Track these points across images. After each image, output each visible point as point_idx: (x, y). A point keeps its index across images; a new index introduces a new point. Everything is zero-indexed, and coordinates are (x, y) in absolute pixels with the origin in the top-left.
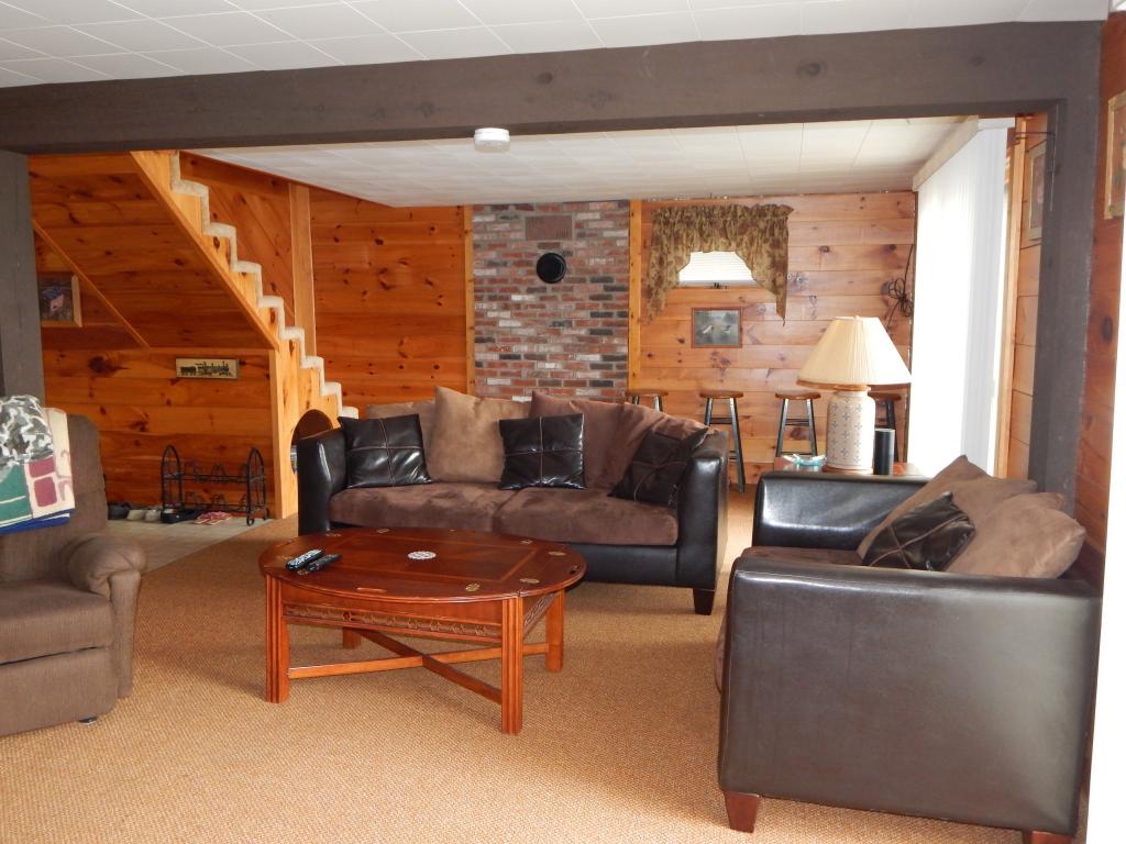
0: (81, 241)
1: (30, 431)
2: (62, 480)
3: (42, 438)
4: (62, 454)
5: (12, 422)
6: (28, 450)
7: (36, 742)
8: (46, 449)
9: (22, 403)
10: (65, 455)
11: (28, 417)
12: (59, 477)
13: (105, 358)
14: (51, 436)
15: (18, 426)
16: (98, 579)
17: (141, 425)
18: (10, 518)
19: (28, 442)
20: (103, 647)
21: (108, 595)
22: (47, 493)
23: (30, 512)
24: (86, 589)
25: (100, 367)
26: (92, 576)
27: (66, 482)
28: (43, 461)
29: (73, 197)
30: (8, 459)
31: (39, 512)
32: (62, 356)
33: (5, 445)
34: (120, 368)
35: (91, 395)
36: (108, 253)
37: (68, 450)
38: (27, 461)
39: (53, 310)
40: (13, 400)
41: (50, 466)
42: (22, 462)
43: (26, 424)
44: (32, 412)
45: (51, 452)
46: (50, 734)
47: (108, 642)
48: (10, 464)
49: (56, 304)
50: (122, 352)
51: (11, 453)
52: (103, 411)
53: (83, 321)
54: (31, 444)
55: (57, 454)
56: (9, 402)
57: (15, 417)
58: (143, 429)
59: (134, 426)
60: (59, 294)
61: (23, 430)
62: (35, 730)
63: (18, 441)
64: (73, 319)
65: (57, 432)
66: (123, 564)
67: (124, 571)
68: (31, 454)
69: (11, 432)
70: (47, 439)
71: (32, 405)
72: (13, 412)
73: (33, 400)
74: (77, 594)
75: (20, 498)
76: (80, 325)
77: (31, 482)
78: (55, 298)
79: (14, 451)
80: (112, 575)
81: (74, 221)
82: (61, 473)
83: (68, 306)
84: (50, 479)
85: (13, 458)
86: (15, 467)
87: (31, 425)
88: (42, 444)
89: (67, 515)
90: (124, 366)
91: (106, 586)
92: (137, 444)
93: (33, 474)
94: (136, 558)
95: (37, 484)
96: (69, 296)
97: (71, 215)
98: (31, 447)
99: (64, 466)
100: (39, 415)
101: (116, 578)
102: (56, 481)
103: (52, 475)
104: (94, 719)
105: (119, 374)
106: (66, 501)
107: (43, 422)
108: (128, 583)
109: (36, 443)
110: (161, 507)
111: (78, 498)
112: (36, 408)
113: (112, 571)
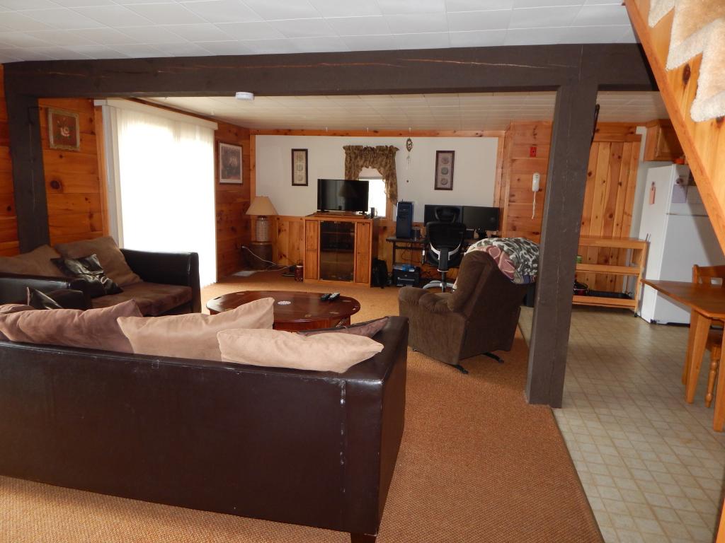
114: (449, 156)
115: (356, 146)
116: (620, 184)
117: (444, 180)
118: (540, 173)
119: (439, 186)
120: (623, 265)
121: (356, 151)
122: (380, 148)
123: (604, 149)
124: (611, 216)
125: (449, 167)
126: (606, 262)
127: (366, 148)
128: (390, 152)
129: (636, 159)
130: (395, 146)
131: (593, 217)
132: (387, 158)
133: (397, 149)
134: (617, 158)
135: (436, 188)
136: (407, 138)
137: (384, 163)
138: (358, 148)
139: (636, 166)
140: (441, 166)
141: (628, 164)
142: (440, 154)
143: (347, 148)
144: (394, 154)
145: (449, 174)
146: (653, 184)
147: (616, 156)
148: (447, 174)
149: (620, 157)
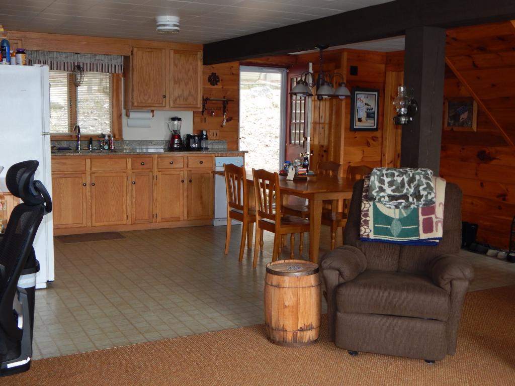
0: (478, 78)
1: (424, 189)
2: (437, 220)
3: (430, 194)
4: (440, 204)
5: (416, 183)
6: (422, 200)
7: (401, 364)
8: (431, 200)
9: (423, 173)
10: (441, 206)
11: (424, 181)
12: (436, 218)
13: (487, 152)
14: (435, 194)
15: (418, 186)
16: (445, 280)
17: (504, 196)
18: (408, 237)
19: (423, 195)
20: (441, 321)
21: (449, 291)
22: (429, 227)
23: (419, 235)
24: (438, 285)
25: (484, 157)
26: (442, 278)
27: (439, 222)
28: (429, 208)
29: (475, 51)
30: (411, 204)
31: (423, 236)
32: (463, 149)
33: (411, 195)
34: (495, 159)
35: (476, 174)
36: (494, 85)
37: (443, 202)
38: (421, 206)
39: (461, 120)
40: (419, 171)
41: (432, 211)
42: (418, 206)
43: (423, 185)
44: (427, 178)
45: (434, 203)
46: (408, 362)
47: (445, 319)
48: (412, 206)
49: (463, 117)
50: (498, 148)
51: (413, 200)
52: (482, 185)
53: (477, 127)
54: (424, 196)
55: (437, 204)
56: (417, 172)
57: (418, 180)
58: (504, 199)
59: (498, 196)
60: (466, 111)
61: (421, 188)
62: (401, 357)
63: (417, 194)
64: (472, 127)
65: (439, 192)
66: (460, 275)
67: (460, 279)
68: (423, 202)
69: (415, 189)
70: (433, 195)
71: (428, 175)
72: (417, 177)
73: (429, 172)
74: (433, 286)
75: (415, 226)
76: (475, 130)
77: (421, 218)
78: (463, 113)
79: (415, 200)
80: (454, 279)
81: (475, 66)
82: (438, 216)
83: (470, 118)
84: (431, 218)
85: (414, 203)
86: (414, 208)
87: (425, 186)
88: (430, 197)
89: (438, 241)
90: (498, 157)
91: (449, 286)
92: (500, 208)
93: (423, 214)
94: (468, 273)
95: (424, 219)
96: (471, 112)
97: (473, 62)
98: (424, 198)
99: (440, 212)
100: (431, 181)
101: (454, 282)
102: (434, 220)
103: (433, 216)
104: (433, 362)
105: (494, 162)
106: (438, 233)
107: (432, 185)
108: (461, 287)
109: (426, 196)
110: (508, 251)
111: (445, 232)
112: (430, 177)
113: (453, 277)
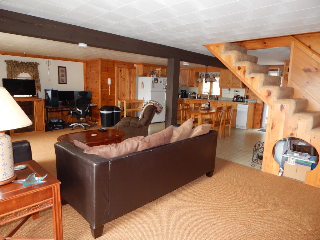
114: (64, 69)
115: (14, 61)
116: (132, 82)
117: (63, 80)
118: (111, 78)
119: (61, 82)
120: (135, 108)
121: (14, 64)
122: (30, 63)
123: (127, 70)
124: (130, 93)
125: (64, 74)
126: (130, 108)
127: (22, 62)
128: (35, 65)
129: (135, 74)
130: (38, 63)
131: (126, 93)
132: (33, 68)
133: (39, 64)
134: (130, 74)
135: (59, 83)
136: (47, 60)
137: (32, 71)
138: (16, 62)
139: (135, 76)
140: (61, 73)
141: (133, 76)
142: (60, 68)
143: (8, 62)
144: (37, 66)
145: (65, 77)
146: (142, 82)
147: (130, 73)
148: (64, 77)
149: (131, 74)
